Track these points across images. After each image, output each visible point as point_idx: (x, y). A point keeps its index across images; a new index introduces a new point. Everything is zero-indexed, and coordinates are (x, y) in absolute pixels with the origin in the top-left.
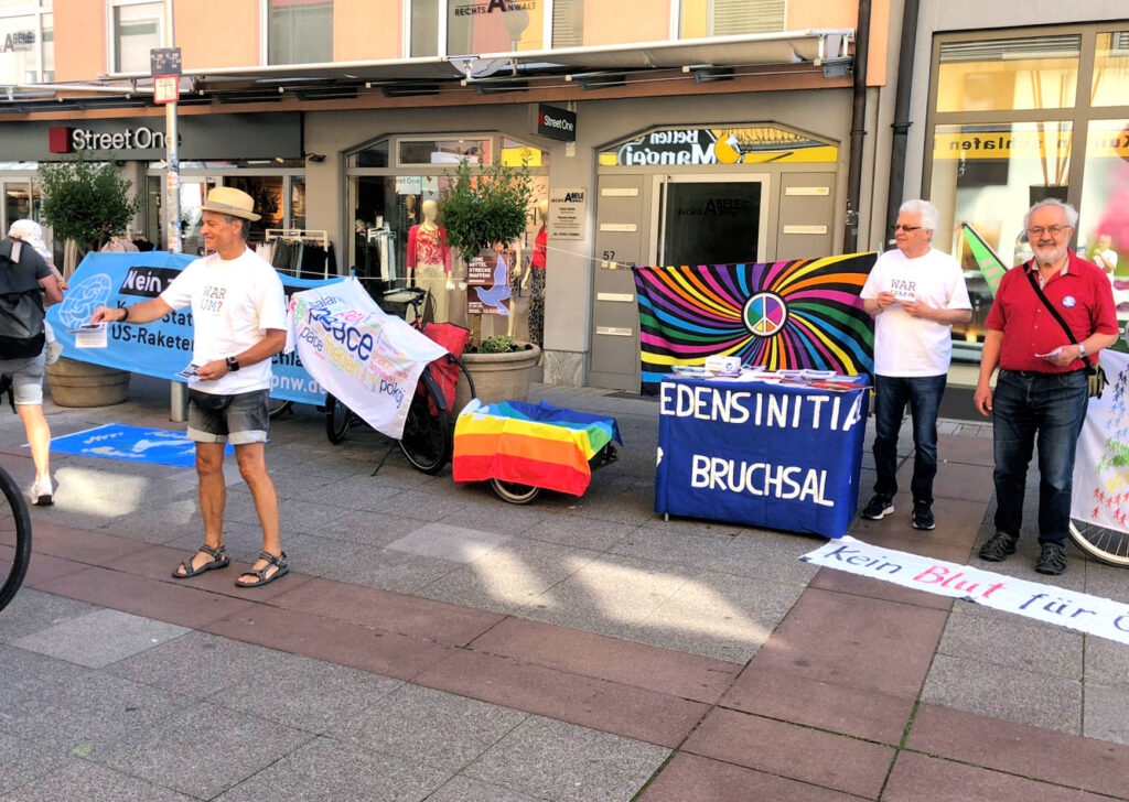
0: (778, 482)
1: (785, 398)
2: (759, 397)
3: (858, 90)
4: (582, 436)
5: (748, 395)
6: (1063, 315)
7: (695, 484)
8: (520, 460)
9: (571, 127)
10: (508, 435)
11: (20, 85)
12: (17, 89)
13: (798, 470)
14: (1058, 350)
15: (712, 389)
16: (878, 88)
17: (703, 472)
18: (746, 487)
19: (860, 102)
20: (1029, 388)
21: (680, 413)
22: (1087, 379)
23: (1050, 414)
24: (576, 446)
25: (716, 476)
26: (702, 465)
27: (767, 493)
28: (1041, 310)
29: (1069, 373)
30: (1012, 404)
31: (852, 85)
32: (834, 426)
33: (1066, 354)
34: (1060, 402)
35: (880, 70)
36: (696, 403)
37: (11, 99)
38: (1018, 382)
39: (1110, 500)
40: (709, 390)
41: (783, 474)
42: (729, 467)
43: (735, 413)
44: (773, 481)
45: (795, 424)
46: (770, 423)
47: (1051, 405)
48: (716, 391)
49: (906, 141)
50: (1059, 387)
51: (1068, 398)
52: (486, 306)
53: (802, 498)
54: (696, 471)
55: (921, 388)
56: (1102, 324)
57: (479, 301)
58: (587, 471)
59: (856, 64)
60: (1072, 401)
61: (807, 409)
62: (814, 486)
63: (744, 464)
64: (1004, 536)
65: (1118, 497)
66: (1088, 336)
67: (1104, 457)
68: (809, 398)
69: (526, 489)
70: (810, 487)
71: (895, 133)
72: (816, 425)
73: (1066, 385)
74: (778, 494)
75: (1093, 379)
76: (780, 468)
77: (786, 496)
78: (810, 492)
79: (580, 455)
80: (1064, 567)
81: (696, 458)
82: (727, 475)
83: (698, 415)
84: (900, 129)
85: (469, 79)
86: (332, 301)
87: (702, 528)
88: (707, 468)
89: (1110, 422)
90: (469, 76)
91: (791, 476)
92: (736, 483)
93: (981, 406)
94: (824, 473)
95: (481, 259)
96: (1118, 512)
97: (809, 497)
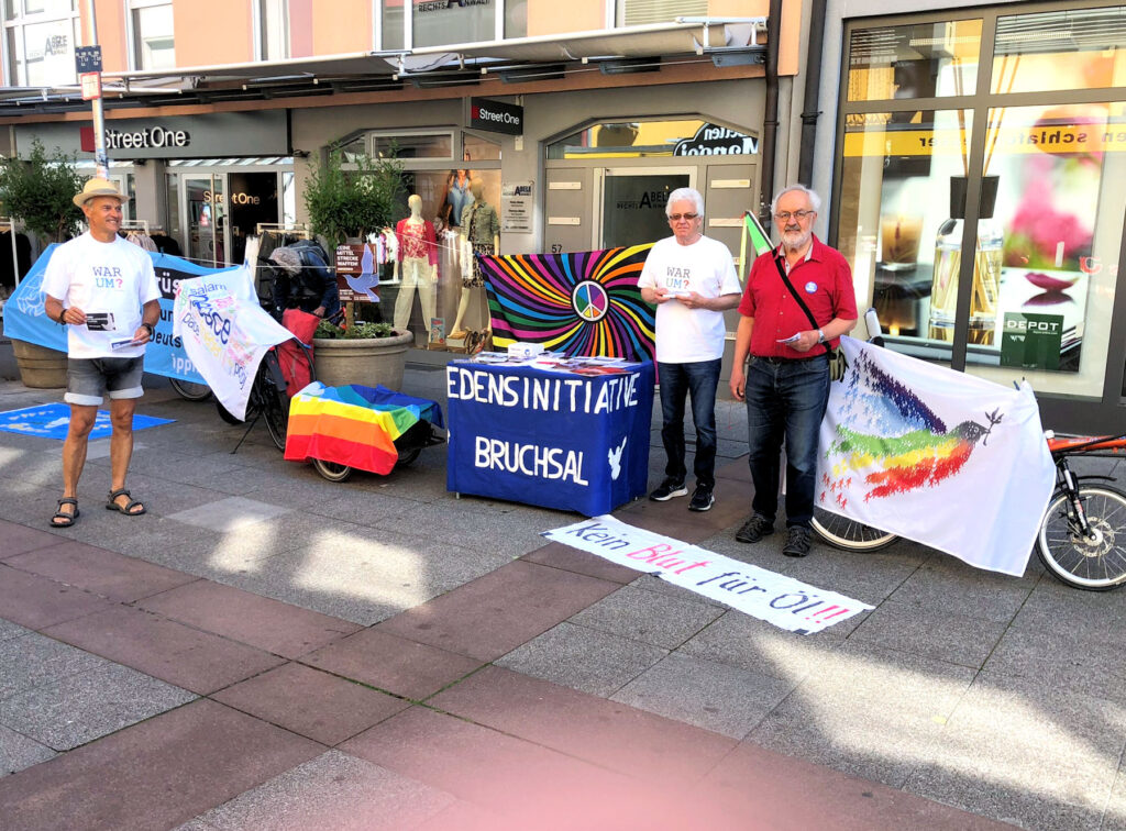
0: (544, 463)
1: (547, 382)
2: (526, 380)
3: (772, 81)
4: (384, 418)
5: (517, 379)
6: (806, 301)
7: (478, 464)
8: (332, 439)
9: (516, 121)
10: (324, 416)
11: (54, 87)
12: (51, 91)
13: (560, 451)
14: (799, 335)
15: (488, 372)
16: (791, 77)
17: (484, 453)
18: (519, 468)
19: (773, 91)
20: (776, 374)
21: (464, 397)
22: (828, 363)
23: (794, 398)
24: (379, 427)
25: (495, 456)
26: (483, 446)
27: (536, 474)
28: (786, 296)
29: (811, 359)
30: (761, 390)
31: (763, 75)
32: (587, 410)
33: (805, 338)
34: (804, 387)
35: (791, 60)
36: (476, 387)
37: (46, 99)
38: (766, 368)
39: (834, 485)
40: (485, 374)
41: (548, 454)
42: (505, 448)
43: (507, 397)
44: (541, 462)
45: (556, 408)
46: (535, 407)
47: (796, 390)
48: (491, 376)
49: (814, 131)
50: (803, 372)
51: (813, 382)
52: (356, 294)
53: (564, 478)
54: (479, 452)
55: (697, 373)
56: (842, 310)
57: (349, 288)
58: (393, 451)
59: (767, 53)
60: (814, 385)
61: (565, 390)
62: (572, 469)
63: (517, 446)
64: (760, 517)
65: (841, 482)
66: (829, 321)
67: (834, 443)
68: (567, 382)
69: (341, 468)
70: (571, 468)
71: (804, 123)
72: (573, 409)
73: (809, 370)
74: (545, 475)
75: (834, 363)
76: (546, 450)
77: (552, 476)
78: (571, 472)
79: (385, 436)
80: (809, 548)
81: (479, 439)
82: (503, 457)
83: (478, 399)
84: (810, 119)
85: (402, 73)
86: (214, 287)
87: (484, 505)
88: (487, 450)
89: (842, 408)
90: (402, 70)
91: (556, 457)
92: (512, 465)
93: (735, 392)
94: (581, 454)
95: (348, 248)
96: (840, 496)
97: (570, 477)
